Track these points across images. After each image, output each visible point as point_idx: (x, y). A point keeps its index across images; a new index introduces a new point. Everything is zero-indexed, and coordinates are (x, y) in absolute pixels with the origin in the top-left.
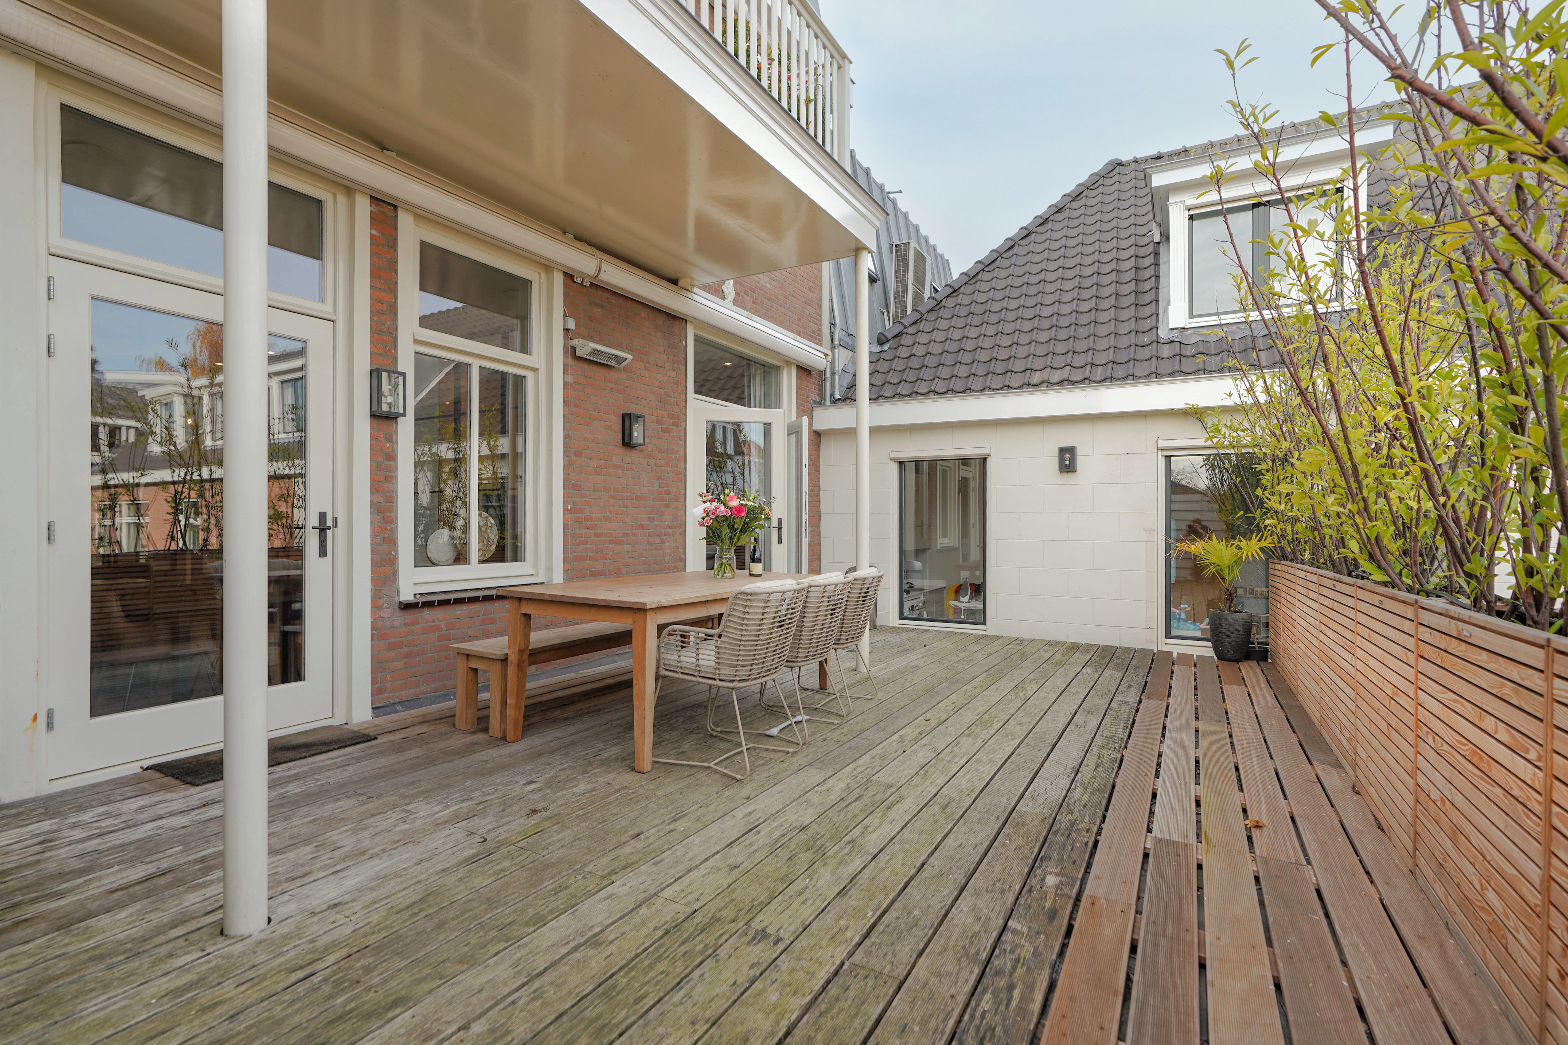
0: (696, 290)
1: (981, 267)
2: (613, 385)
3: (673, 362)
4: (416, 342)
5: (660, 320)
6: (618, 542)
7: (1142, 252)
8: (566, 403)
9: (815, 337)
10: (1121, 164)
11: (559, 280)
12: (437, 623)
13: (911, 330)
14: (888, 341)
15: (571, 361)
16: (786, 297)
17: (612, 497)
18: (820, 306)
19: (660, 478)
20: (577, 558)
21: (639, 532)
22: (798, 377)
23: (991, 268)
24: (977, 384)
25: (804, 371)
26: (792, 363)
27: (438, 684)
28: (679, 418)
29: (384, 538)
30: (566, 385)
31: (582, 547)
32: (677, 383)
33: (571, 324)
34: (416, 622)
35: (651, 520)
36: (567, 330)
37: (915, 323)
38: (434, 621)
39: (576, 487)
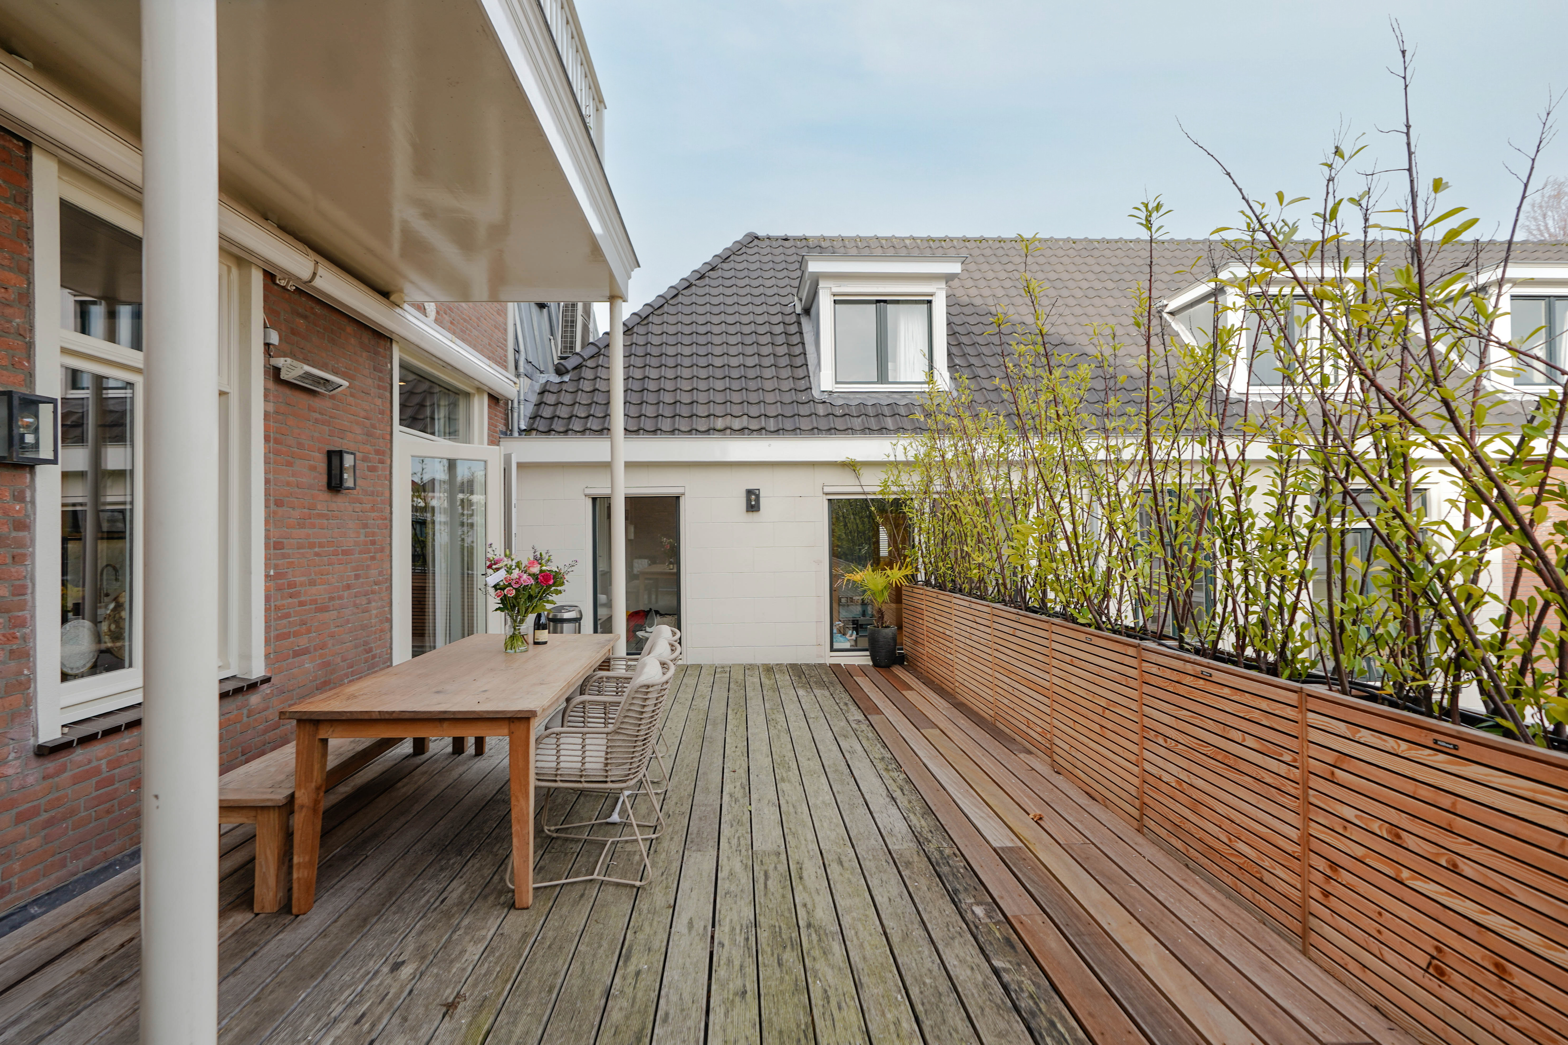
0: (406, 306)
1: (650, 310)
2: (317, 415)
3: (379, 387)
4: (65, 351)
5: (366, 337)
6: (323, 609)
7: (788, 319)
8: (267, 439)
9: (502, 363)
10: (757, 238)
11: (257, 279)
12: (94, 764)
13: (590, 363)
14: (567, 372)
15: (271, 385)
16: (478, 319)
17: (317, 554)
18: (506, 330)
19: (365, 526)
20: (279, 637)
21: (346, 594)
22: (489, 406)
23: (659, 312)
24: (666, 425)
25: (494, 399)
26: (484, 391)
27: (96, 853)
28: (385, 454)
29: (12, 652)
30: (267, 415)
31: (285, 621)
32: (382, 412)
33: (274, 338)
34: (62, 770)
35: (357, 577)
36: (267, 345)
37: (593, 357)
38: (90, 762)
39: (278, 546)
